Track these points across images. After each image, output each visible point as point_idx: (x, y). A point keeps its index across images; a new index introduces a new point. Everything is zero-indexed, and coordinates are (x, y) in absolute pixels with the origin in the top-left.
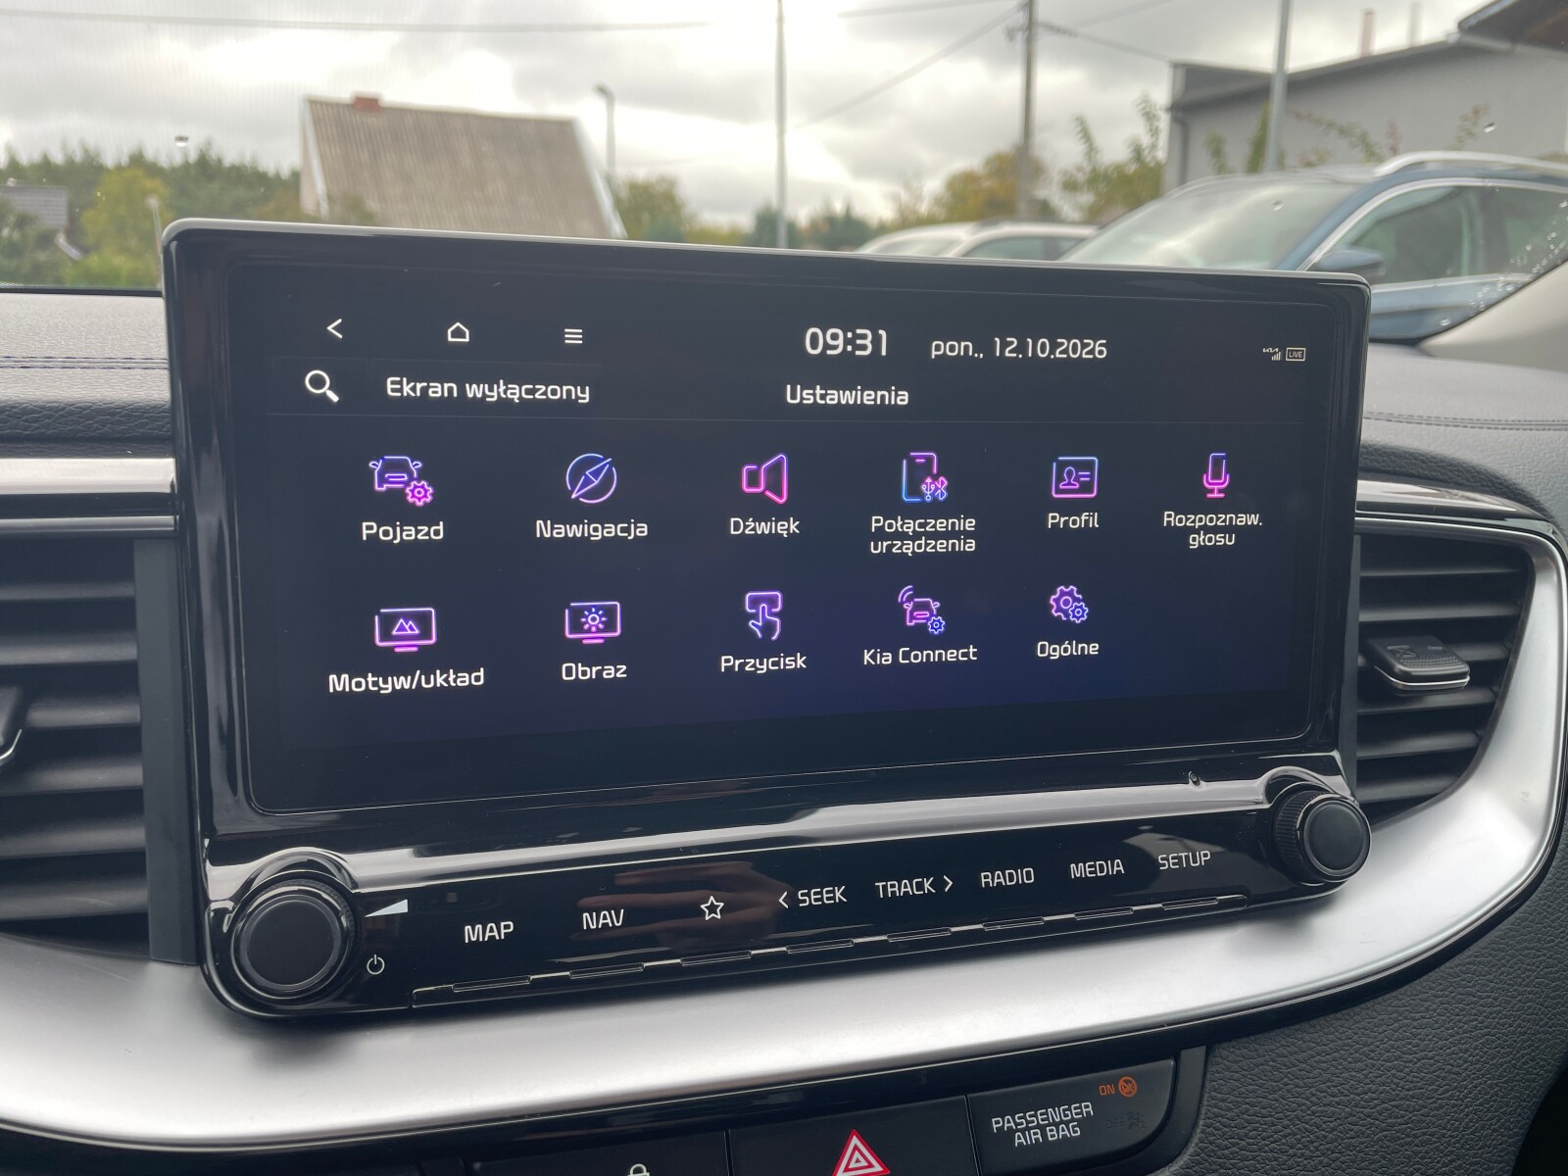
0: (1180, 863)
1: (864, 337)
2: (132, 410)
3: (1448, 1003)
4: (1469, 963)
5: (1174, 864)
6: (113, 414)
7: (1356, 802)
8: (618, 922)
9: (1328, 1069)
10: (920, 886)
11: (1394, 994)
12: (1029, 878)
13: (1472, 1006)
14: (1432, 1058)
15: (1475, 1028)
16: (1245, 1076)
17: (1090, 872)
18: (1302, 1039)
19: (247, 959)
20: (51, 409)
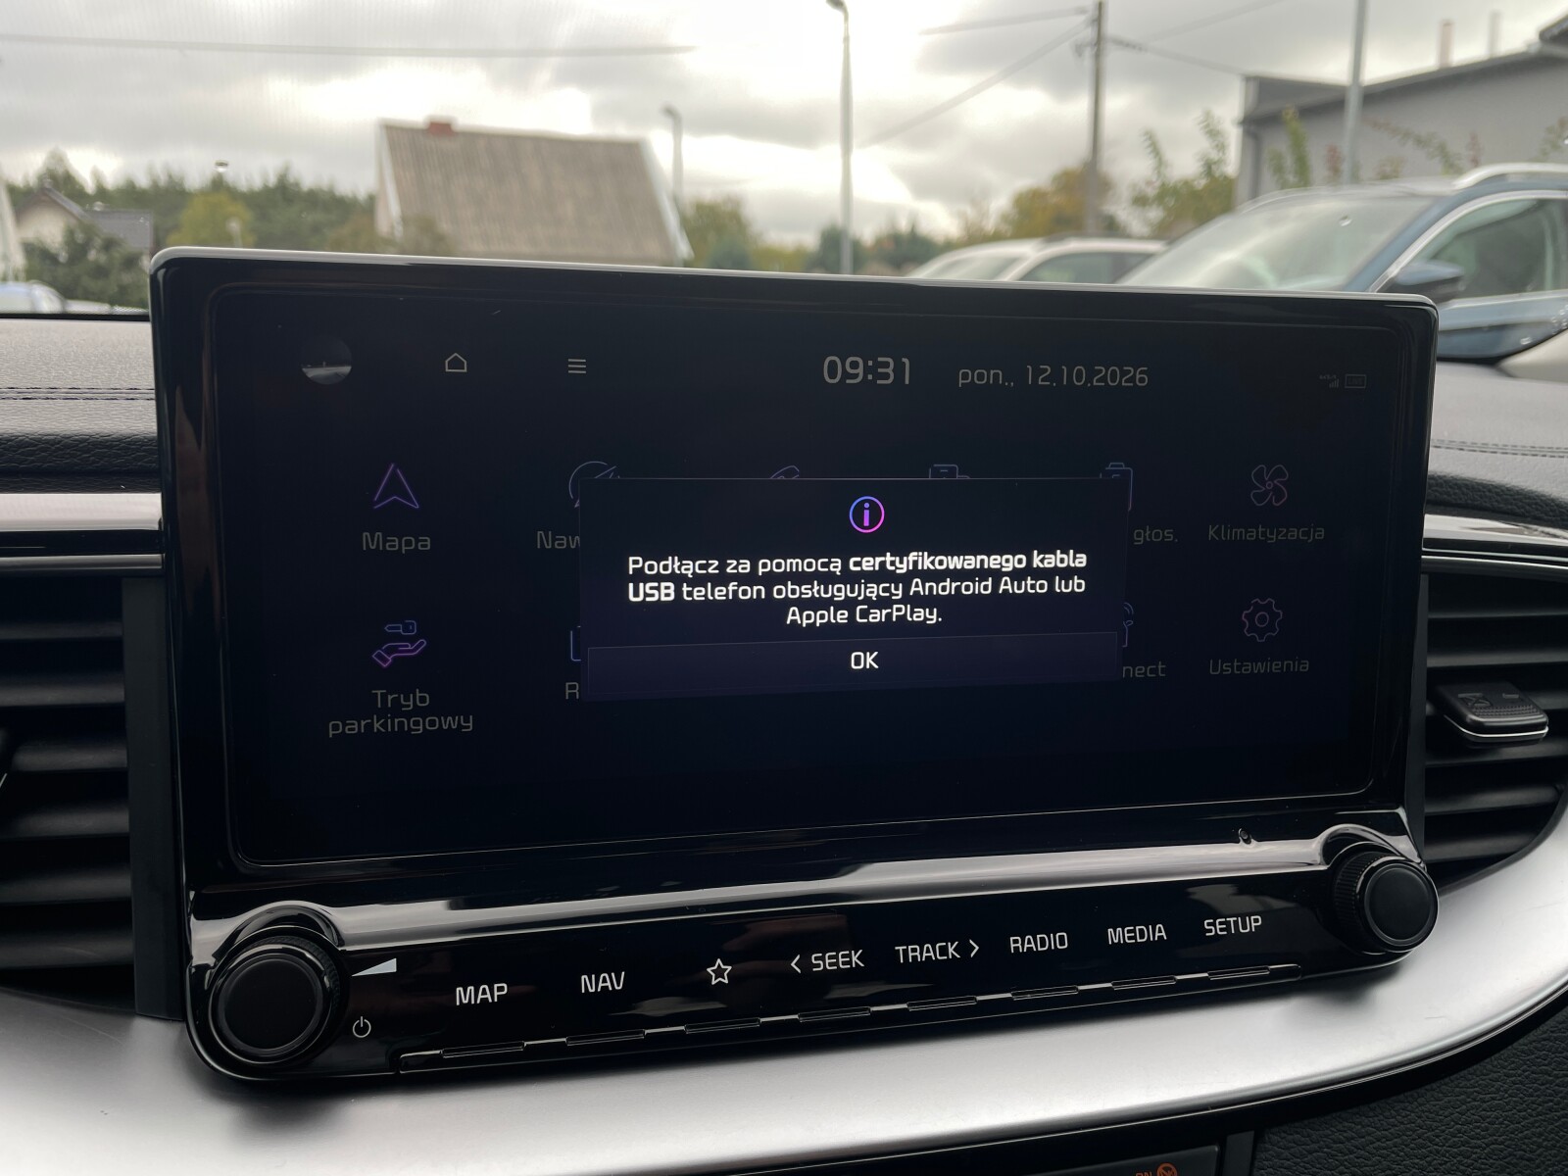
0: (1228, 929)
1: (886, 365)
2: (129, 443)
3: (1521, 1083)
4: (1544, 1040)
5: (1221, 930)
6: (111, 447)
7: (1422, 865)
8: (618, 986)
9: (1388, 1155)
10: (944, 951)
11: (1462, 1073)
12: (1062, 943)
13: (1548, 1086)
14: (1502, 1143)
15: (1550, 1110)
16: (1296, 1164)
17: (1130, 938)
18: (1360, 1123)
19: (224, 1020)
20: (47, 442)
